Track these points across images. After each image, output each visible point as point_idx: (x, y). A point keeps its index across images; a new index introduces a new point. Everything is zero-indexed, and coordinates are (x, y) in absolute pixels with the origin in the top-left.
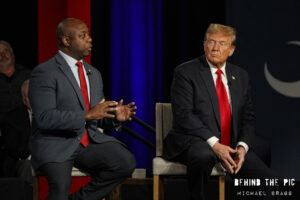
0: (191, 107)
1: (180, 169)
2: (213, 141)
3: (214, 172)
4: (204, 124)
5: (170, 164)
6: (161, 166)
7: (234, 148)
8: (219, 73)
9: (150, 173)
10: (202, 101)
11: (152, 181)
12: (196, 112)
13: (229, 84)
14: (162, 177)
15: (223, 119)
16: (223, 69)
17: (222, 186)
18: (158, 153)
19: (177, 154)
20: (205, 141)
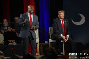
0: (56, 28)
1: (55, 41)
2: (61, 35)
3: (62, 41)
4: (59, 31)
6: (51, 40)
7: (66, 36)
8: (62, 21)
9: (48, 42)
11: (49, 44)
12: (58, 29)
13: (64, 23)
14: (51, 43)
16: (63, 20)
17: (64, 44)
18: (50, 38)
19: (54, 38)
20: (60, 35)
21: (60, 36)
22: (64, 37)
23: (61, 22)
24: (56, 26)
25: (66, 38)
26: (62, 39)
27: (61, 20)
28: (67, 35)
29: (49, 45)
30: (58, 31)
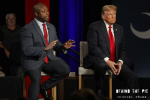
0: (96, 43)
1: (91, 72)
2: (107, 59)
3: (107, 74)
4: (103, 51)
5: (86, 70)
6: (82, 71)
9: (77, 74)
10: (102, 41)
11: (78, 78)
12: (99, 46)
14: (83, 76)
15: (111, 49)
16: (112, 26)
17: (111, 80)
18: (81, 65)
20: (103, 59)
21: (104, 61)
22: (112, 64)
23: (108, 29)
24: (96, 39)
25: (117, 67)
26: (107, 68)
27: (107, 26)
28: (120, 60)
29: (78, 80)
30: (99, 50)
